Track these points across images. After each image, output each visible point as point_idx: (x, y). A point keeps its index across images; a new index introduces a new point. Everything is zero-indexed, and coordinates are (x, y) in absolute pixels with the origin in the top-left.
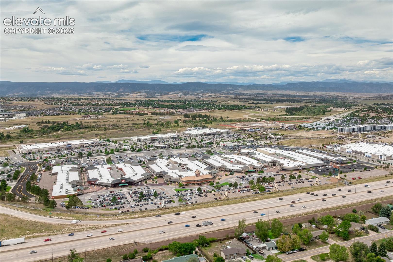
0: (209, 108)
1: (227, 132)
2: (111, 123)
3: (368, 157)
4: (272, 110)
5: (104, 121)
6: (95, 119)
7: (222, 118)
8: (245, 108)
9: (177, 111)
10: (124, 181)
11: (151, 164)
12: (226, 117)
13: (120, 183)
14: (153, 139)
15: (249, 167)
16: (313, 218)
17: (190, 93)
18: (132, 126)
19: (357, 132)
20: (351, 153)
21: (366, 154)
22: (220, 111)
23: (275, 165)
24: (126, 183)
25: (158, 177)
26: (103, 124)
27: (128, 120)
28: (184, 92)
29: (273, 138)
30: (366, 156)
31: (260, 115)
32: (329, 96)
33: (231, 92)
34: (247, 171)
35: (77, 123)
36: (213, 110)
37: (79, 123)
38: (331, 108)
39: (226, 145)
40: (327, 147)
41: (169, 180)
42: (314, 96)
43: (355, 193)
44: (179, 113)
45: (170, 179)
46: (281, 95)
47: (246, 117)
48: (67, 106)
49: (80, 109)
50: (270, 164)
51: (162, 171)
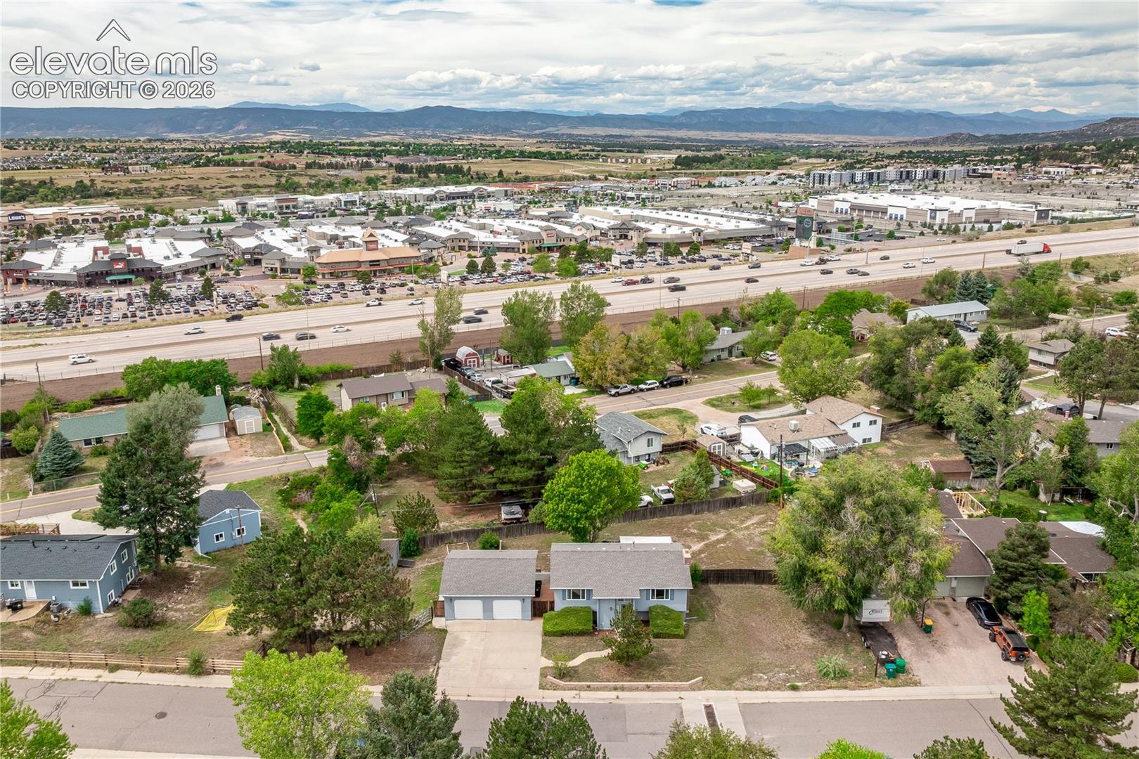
0: (469, 155)
1: (506, 191)
2: (182, 182)
3: (896, 218)
4: (639, 161)
5: (161, 179)
6: (136, 175)
7: (501, 173)
8: (569, 157)
9: (378, 162)
10: (120, 266)
11: (241, 236)
12: (512, 174)
13: (108, 274)
14: (284, 204)
15: (544, 235)
16: (724, 309)
17: (428, 133)
18: (242, 189)
19: (862, 182)
20: (846, 213)
21: (890, 211)
22: (498, 161)
23: (626, 237)
24: (132, 272)
25: (248, 261)
26: (157, 184)
27: (232, 177)
28: (412, 132)
29: (632, 199)
30: (891, 218)
31: (607, 169)
32: (789, 141)
33: (537, 132)
34: (538, 245)
35: (82, 182)
36: (480, 159)
37: (87, 182)
38: (792, 159)
39: (492, 209)
40: (780, 204)
41: (278, 265)
42: (752, 141)
43: (864, 263)
44: (384, 165)
45: (283, 261)
46: (668, 138)
47: (569, 172)
48: (69, 153)
49: (103, 159)
50: (611, 233)
51: (261, 245)
